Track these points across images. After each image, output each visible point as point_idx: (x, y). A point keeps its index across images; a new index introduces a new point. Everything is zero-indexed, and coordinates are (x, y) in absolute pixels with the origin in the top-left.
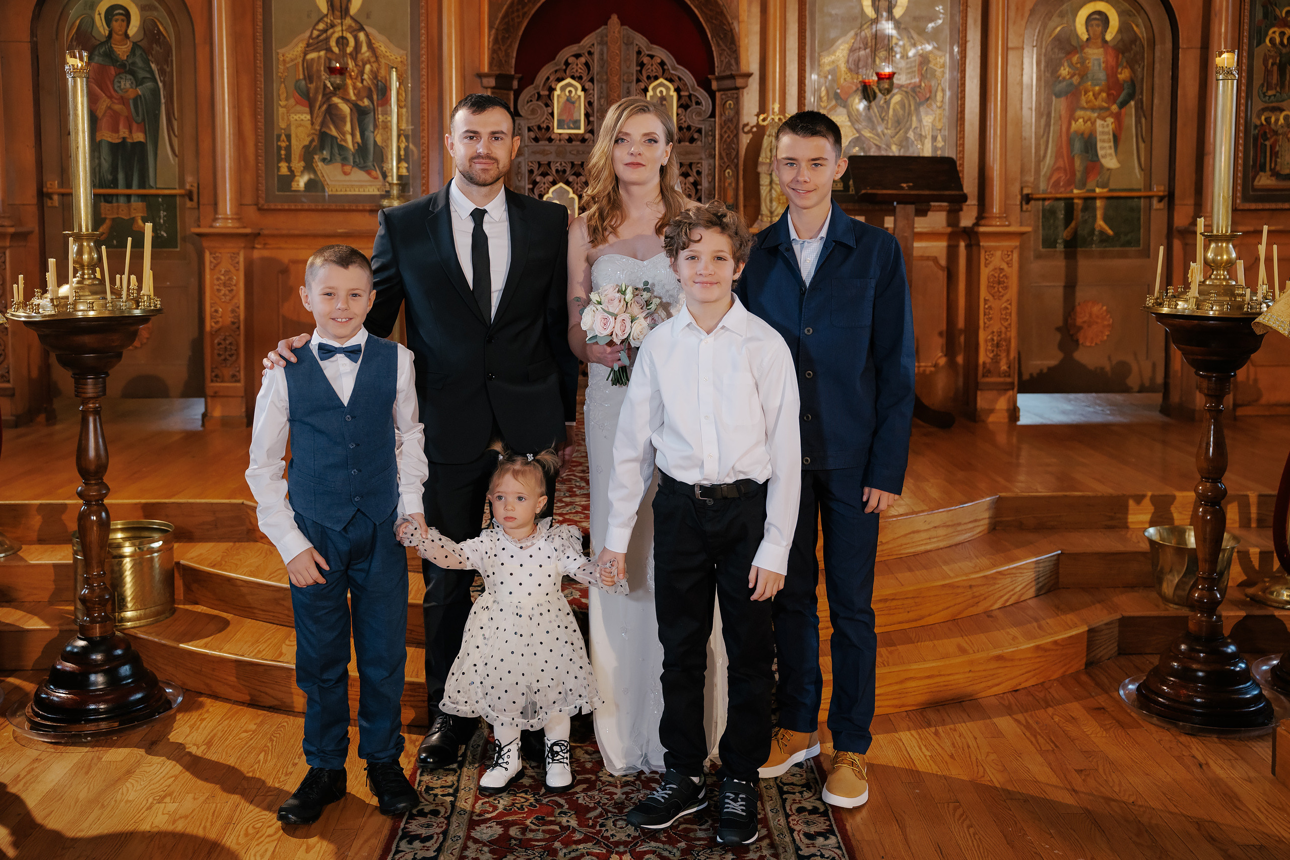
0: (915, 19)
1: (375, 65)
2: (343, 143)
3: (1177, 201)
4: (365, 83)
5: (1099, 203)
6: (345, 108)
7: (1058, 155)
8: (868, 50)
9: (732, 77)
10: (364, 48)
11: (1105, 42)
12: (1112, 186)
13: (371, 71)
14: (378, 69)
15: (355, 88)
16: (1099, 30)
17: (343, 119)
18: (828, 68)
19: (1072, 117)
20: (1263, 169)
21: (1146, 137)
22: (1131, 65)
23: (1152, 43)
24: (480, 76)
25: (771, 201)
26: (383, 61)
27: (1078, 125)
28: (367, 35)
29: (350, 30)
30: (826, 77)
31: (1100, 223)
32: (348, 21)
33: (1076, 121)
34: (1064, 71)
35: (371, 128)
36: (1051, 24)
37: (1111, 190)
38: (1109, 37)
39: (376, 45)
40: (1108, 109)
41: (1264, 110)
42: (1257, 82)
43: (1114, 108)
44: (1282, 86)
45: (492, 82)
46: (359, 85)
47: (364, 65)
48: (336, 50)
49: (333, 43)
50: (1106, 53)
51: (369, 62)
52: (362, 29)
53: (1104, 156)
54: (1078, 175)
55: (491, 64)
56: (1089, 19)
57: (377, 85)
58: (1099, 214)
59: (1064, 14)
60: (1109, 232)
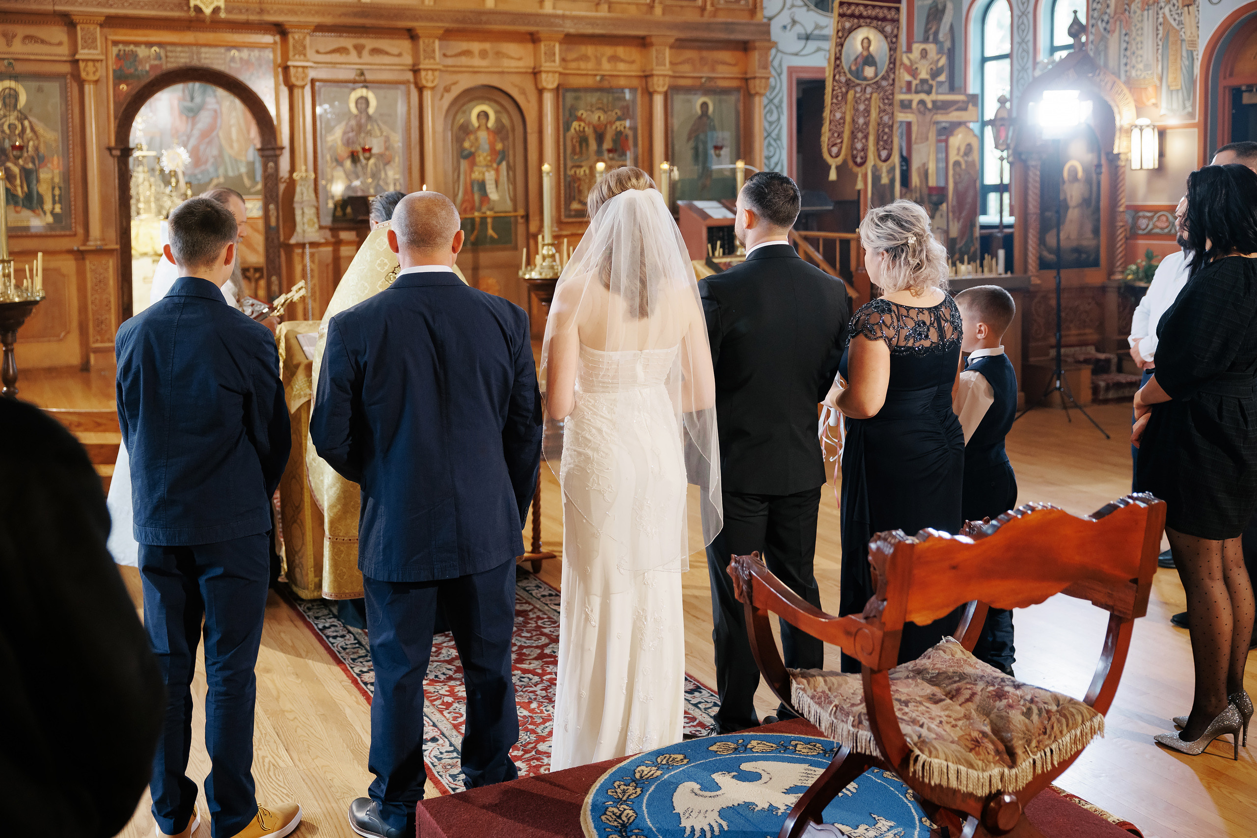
0: (381, 115)
1: (36, 142)
2: (15, 192)
3: (531, 218)
4: (29, 153)
5: (489, 220)
6: (16, 170)
7: (465, 192)
8: (354, 133)
9: (274, 149)
10: (28, 131)
11: (487, 128)
13: (34, 145)
14: (39, 144)
15: (22, 156)
16: (484, 121)
17: (14, 177)
18: (330, 144)
19: (472, 171)
20: (574, 199)
21: (513, 181)
22: (503, 140)
23: (513, 130)
24: (111, 149)
25: (303, 224)
26: (42, 140)
27: (476, 175)
28: (30, 123)
29: (18, 118)
30: (330, 149)
31: (490, 231)
32: (16, 113)
33: (474, 172)
34: (467, 145)
35: (35, 182)
36: (458, 117)
39: (37, 129)
40: (491, 166)
41: (573, 167)
42: (569, 151)
43: (495, 165)
44: (581, 153)
45: (117, 153)
46: (25, 154)
47: (28, 142)
48: (7, 131)
49: (6, 128)
50: (489, 134)
51: (32, 139)
52: (26, 118)
53: (491, 193)
54: (478, 204)
55: (116, 141)
56: (479, 115)
57: (38, 155)
58: (490, 226)
59: (464, 112)
60: (495, 236)
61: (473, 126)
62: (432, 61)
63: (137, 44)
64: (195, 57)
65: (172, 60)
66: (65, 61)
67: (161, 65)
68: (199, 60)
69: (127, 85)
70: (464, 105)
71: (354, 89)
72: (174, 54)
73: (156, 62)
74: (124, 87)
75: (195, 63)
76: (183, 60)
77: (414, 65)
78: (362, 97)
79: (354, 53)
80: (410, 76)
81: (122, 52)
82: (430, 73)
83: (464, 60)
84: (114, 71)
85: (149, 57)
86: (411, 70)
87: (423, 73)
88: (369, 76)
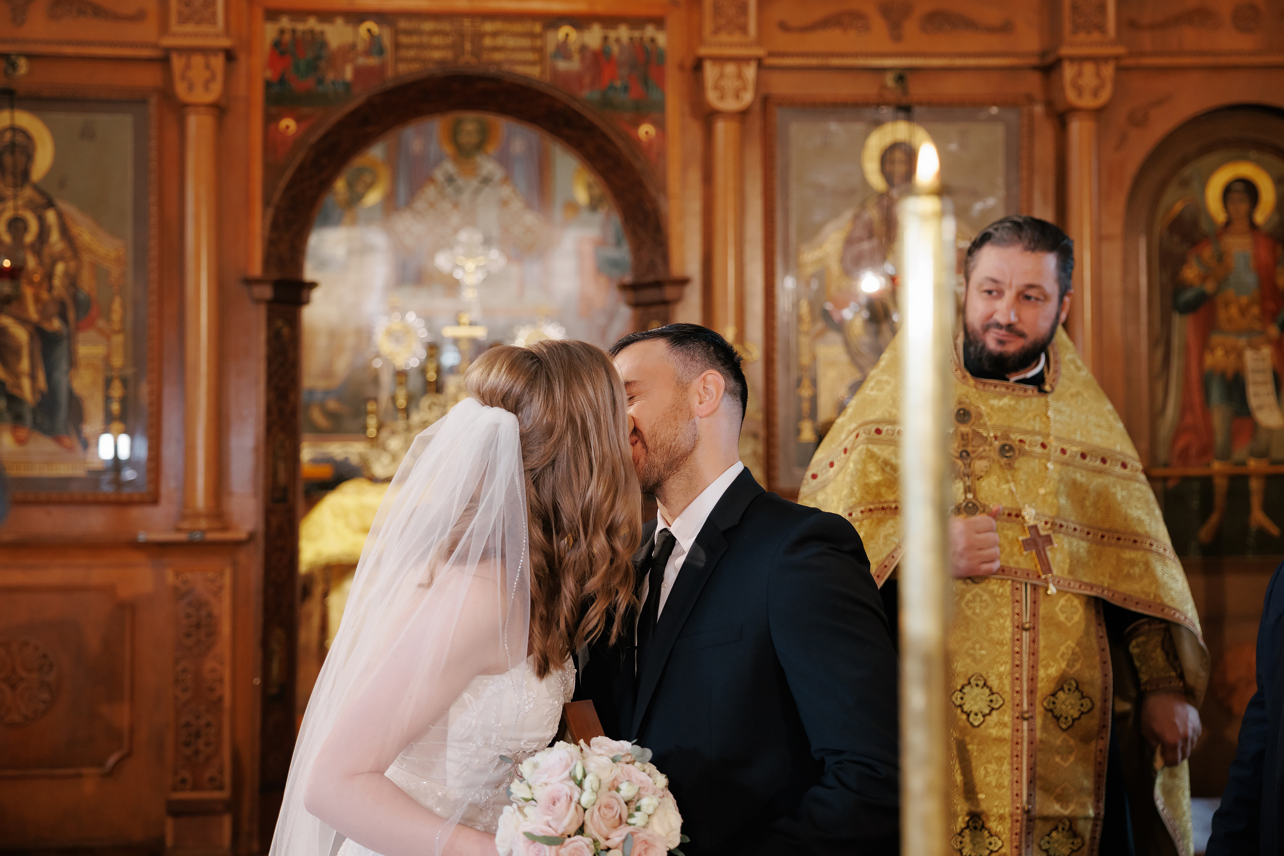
2: (15, 392)
4: (56, 293)
5: (1255, 485)
6: (21, 334)
7: (1185, 409)
8: (875, 241)
9: (658, 284)
10: (55, 236)
11: (1253, 226)
12: (1276, 454)
13: (67, 273)
14: (78, 269)
15: (37, 300)
16: (1243, 207)
17: (16, 353)
18: (809, 270)
19: (1205, 346)
24: (250, 282)
26: (86, 258)
27: (1216, 358)
28: (60, 215)
29: (32, 206)
30: (808, 284)
31: (1258, 517)
32: (27, 192)
33: (1212, 350)
34: (1191, 273)
35: (64, 365)
36: (1166, 198)
37: (1274, 463)
38: (1260, 217)
39: (75, 230)
40: (1262, 332)
43: (1273, 331)
45: (267, 292)
46: (45, 295)
47: (54, 262)
48: (6, 237)
49: (3, 228)
50: (1256, 244)
51: (61, 258)
52: (50, 204)
53: (1261, 408)
54: (1220, 438)
55: (267, 262)
56: (1227, 192)
57: (75, 298)
58: (1256, 502)
59: (1185, 183)
60: (1274, 530)
61: (1211, 219)
62: (1096, 36)
63: (326, 16)
64: (468, 46)
65: (412, 53)
66: (149, 60)
67: (382, 67)
68: (478, 51)
69: (298, 120)
70: (1184, 162)
71: (878, 123)
72: (415, 39)
73: (373, 61)
74: (288, 124)
75: (467, 60)
76: (437, 55)
77: (1043, 54)
78: (894, 147)
79: (879, 24)
80: (1033, 83)
81: (287, 37)
82: (1089, 69)
83: (1190, 37)
84: (268, 84)
85: (353, 46)
86: (1035, 68)
87: (1069, 71)
88: (918, 90)
